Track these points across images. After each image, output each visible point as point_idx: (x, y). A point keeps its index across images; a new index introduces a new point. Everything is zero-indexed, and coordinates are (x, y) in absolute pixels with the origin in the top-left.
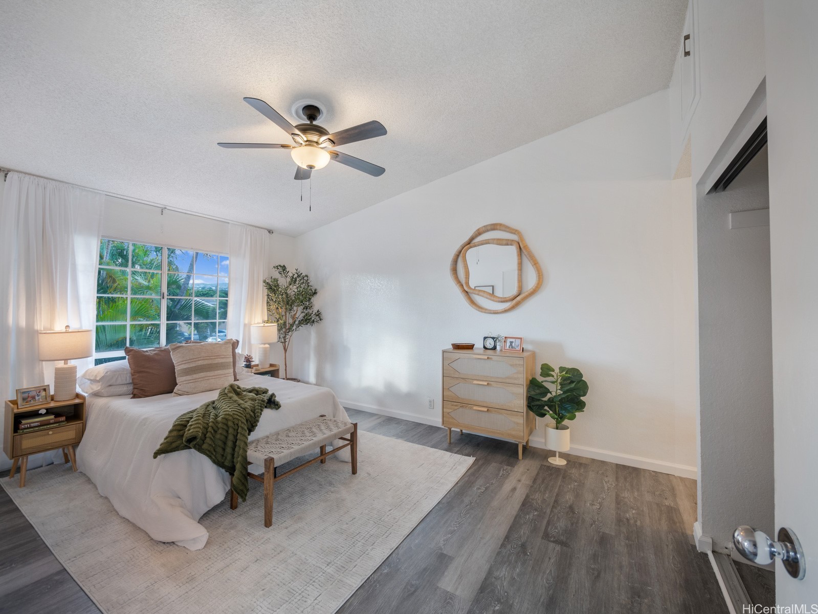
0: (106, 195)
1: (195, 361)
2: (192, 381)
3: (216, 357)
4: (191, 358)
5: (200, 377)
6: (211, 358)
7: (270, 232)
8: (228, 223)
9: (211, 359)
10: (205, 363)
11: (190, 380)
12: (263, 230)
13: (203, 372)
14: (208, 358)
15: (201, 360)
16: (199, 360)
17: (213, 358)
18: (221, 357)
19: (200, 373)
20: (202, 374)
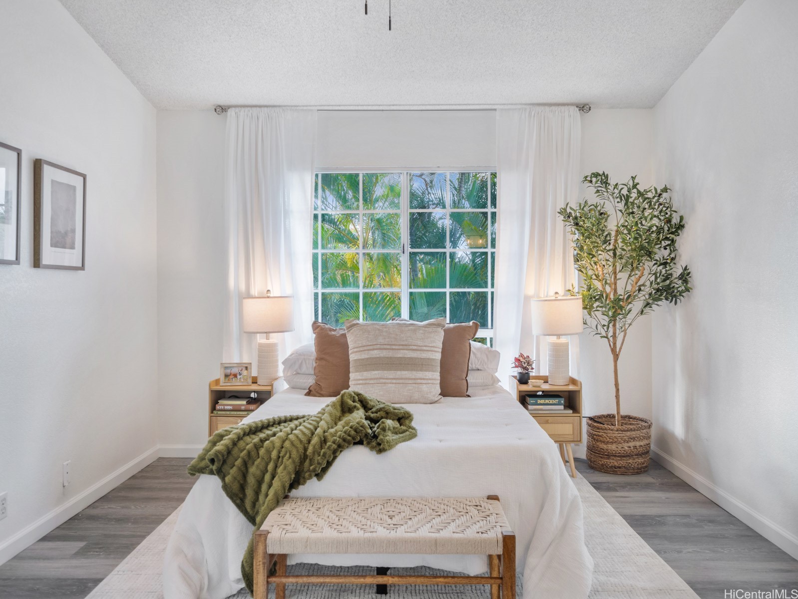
0: (318, 110)
1: (368, 350)
2: (361, 382)
3: (401, 347)
4: (364, 344)
5: (373, 377)
6: (394, 347)
7: (584, 108)
8: (495, 110)
9: (393, 349)
10: (382, 355)
11: (359, 380)
12: (566, 108)
13: (378, 370)
14: (388, 347)
15: (376, 349)
16: (374, 349)
17: (397, 347)
18: (411, 347)
19: (373, 370)
20: (376, 372)
